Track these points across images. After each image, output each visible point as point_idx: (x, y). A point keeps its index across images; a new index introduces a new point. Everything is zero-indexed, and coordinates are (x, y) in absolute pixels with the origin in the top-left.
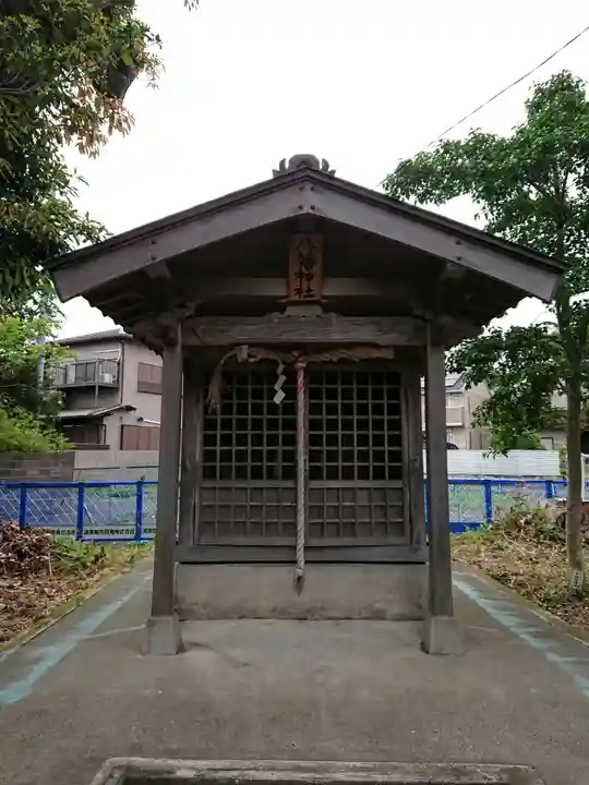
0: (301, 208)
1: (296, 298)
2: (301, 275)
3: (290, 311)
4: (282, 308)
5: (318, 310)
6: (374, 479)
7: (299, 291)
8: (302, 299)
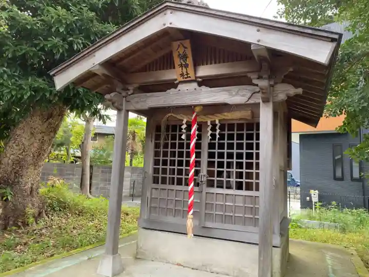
0: (164, 25)
1: (181, 79)
2: (181, 66)
3: (180, 87)
4: (175, 86)
5: (195, 85)
6: (246, 190)
7: (182, 75)
8: (185, 79)
